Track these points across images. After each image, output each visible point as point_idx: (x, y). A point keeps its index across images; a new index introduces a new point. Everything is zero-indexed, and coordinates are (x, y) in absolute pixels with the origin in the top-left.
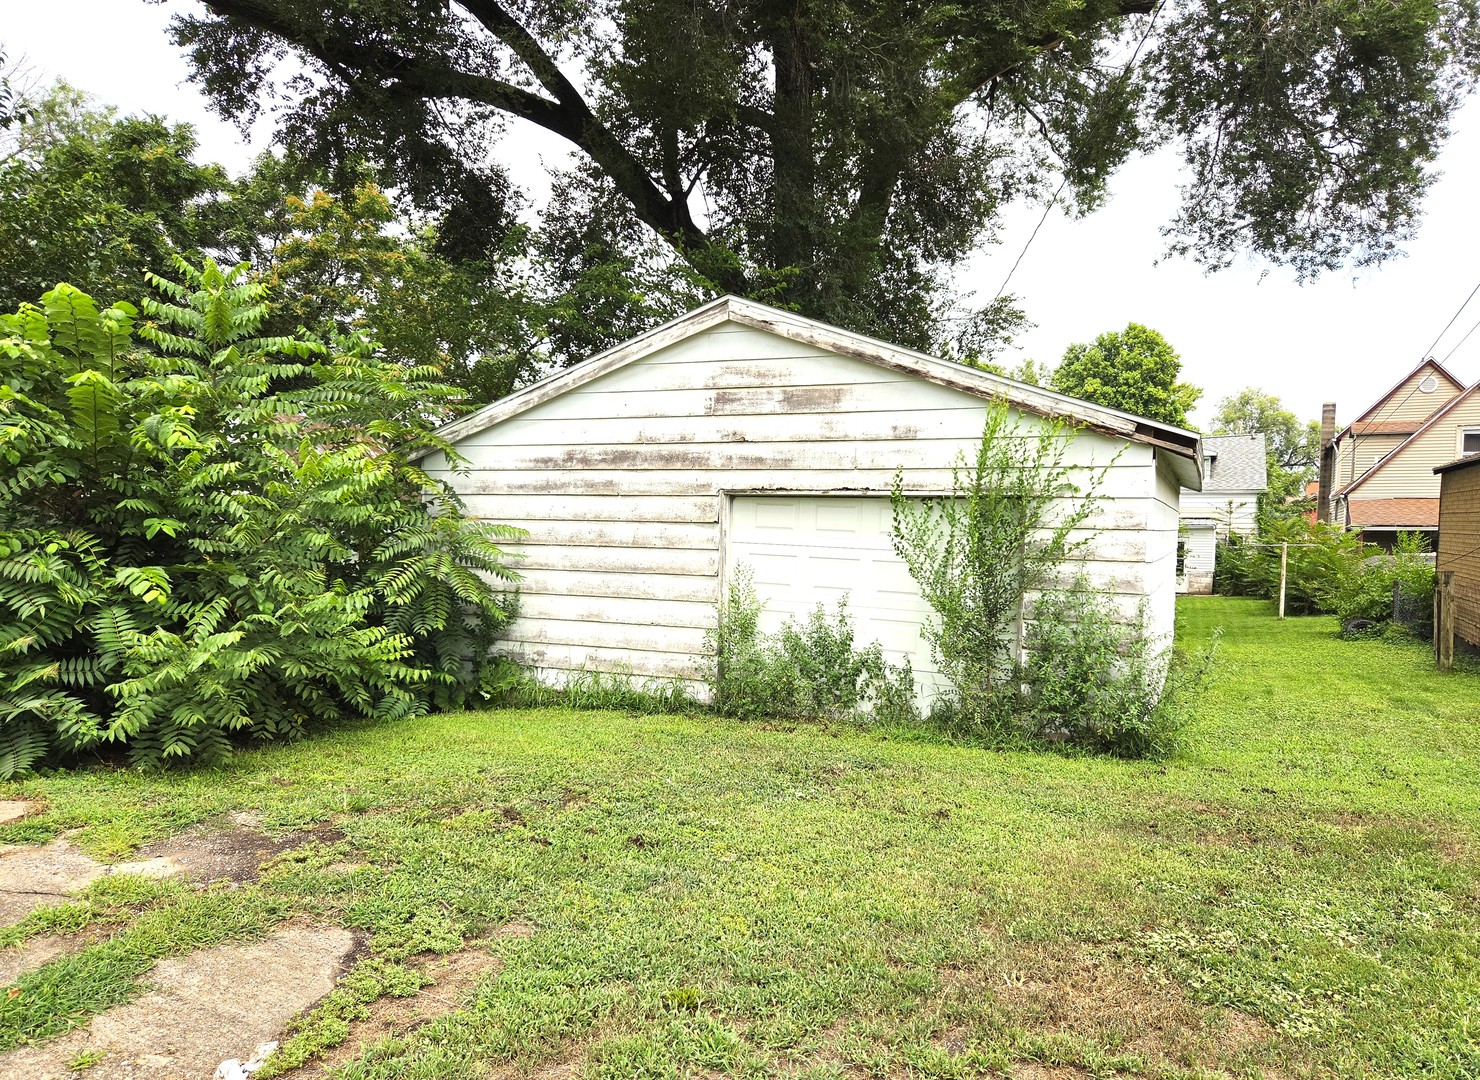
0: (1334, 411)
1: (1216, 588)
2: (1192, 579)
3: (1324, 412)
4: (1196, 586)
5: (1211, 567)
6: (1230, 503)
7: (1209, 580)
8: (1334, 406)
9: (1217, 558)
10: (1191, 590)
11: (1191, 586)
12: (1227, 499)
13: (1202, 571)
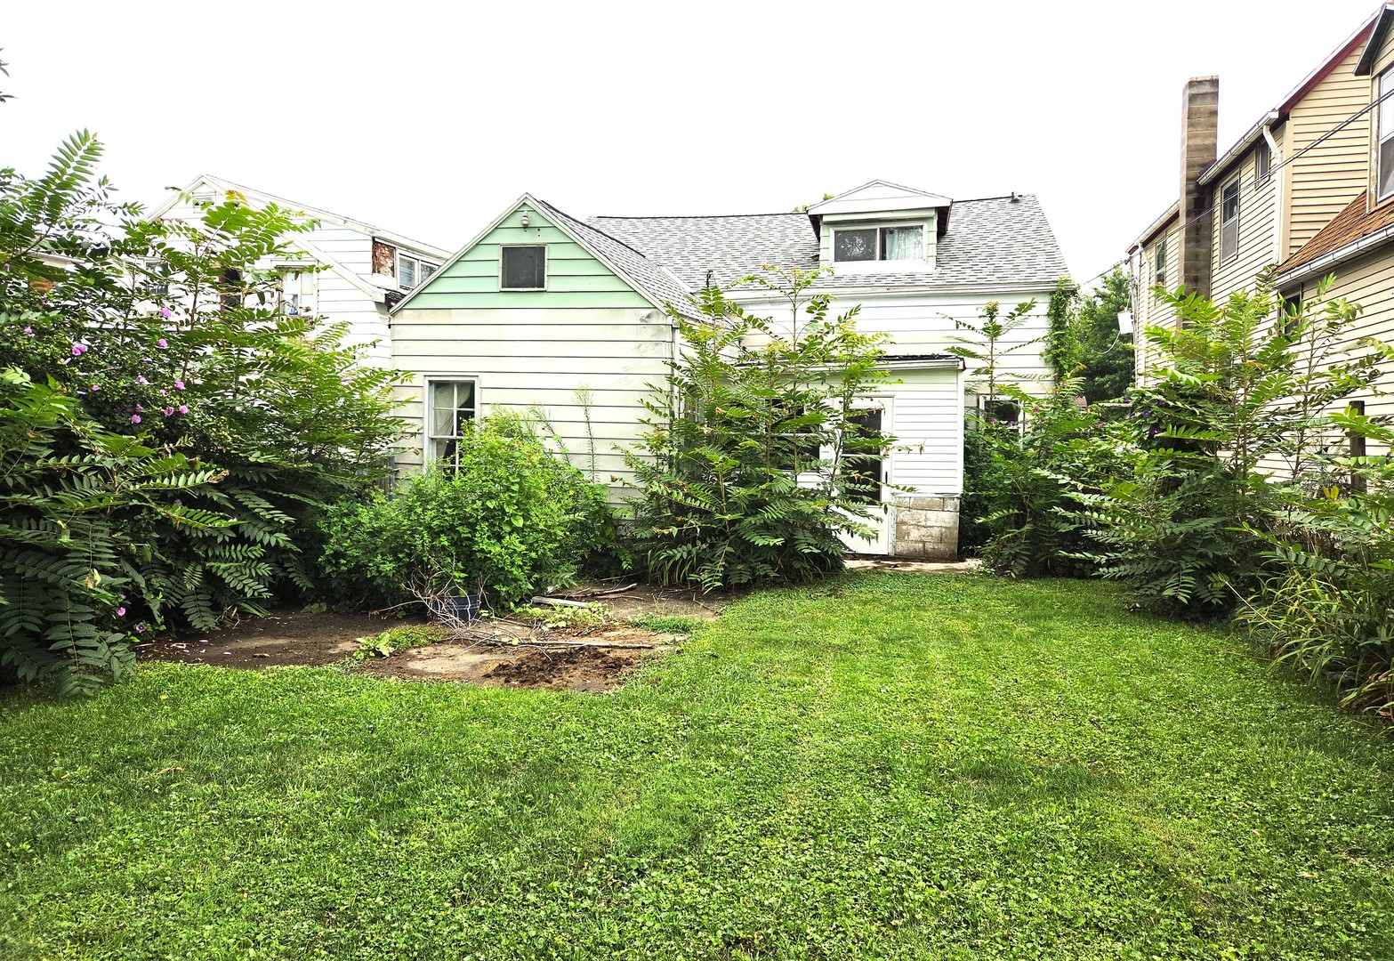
0: (1215, 95)
1: (968, 540)
2: (905, 516)
3: (1192, 98)
4: (915, 534)
5: (954, 481)
6: (992, 312)
7: (946, 519)
8: (1214, 82)
9: (967, 452)
10: (902, 547)
11: (900, 535)
12: (985, 301)
13: (928, 491)
